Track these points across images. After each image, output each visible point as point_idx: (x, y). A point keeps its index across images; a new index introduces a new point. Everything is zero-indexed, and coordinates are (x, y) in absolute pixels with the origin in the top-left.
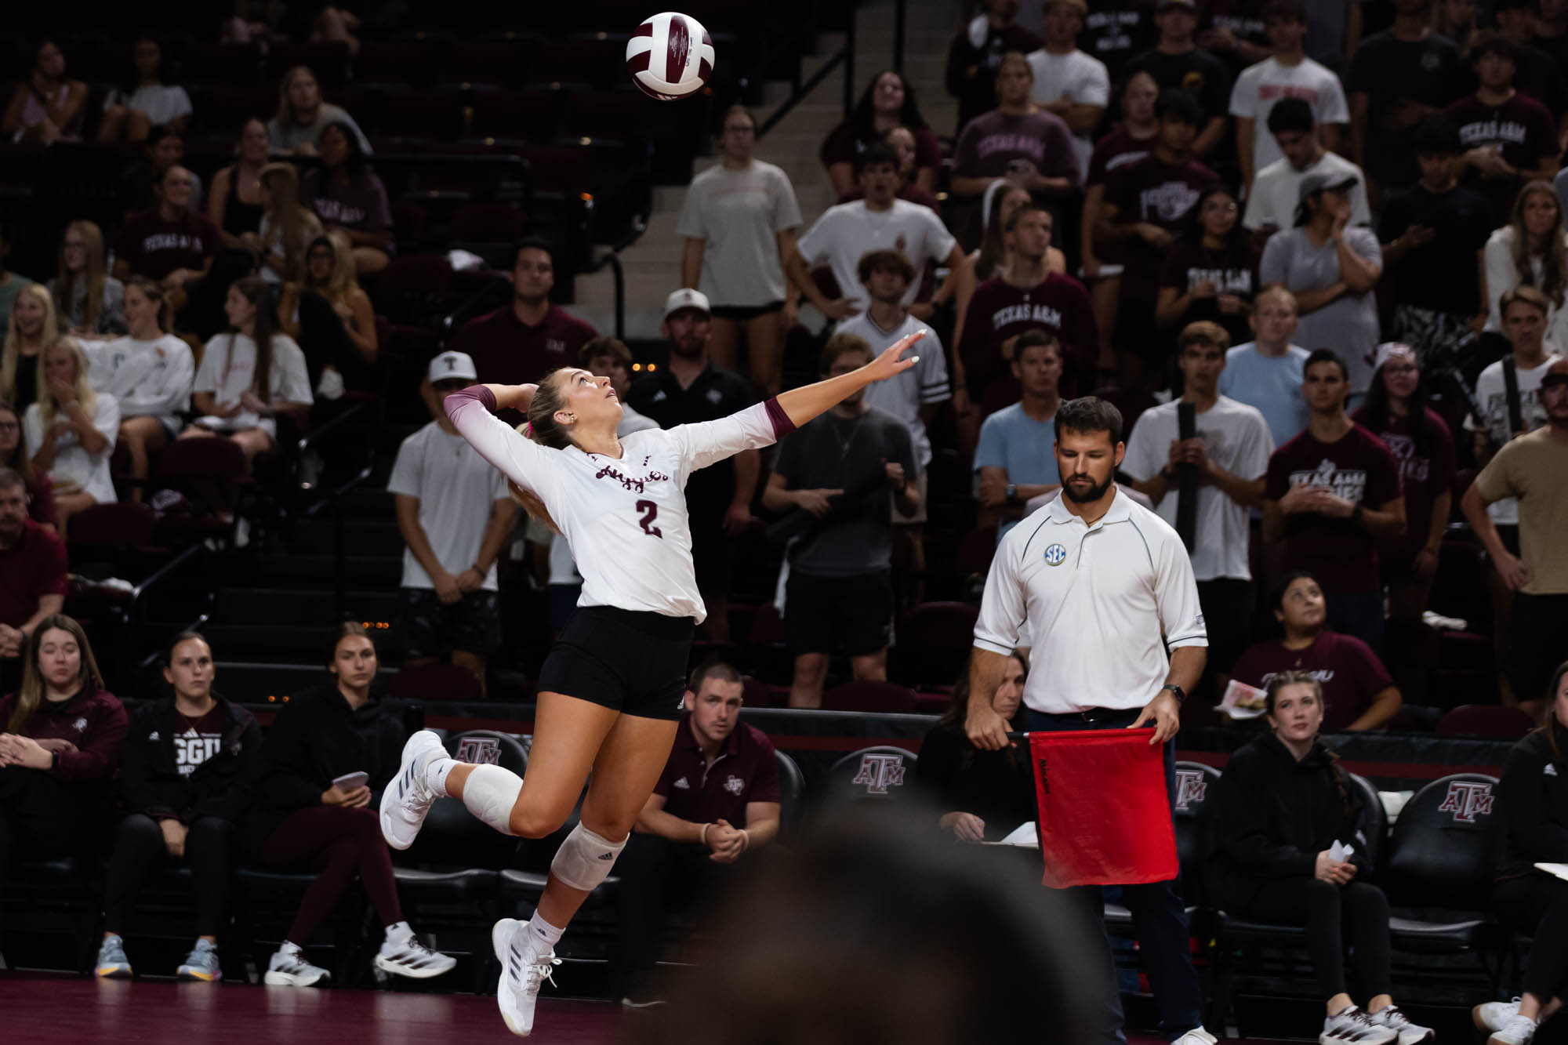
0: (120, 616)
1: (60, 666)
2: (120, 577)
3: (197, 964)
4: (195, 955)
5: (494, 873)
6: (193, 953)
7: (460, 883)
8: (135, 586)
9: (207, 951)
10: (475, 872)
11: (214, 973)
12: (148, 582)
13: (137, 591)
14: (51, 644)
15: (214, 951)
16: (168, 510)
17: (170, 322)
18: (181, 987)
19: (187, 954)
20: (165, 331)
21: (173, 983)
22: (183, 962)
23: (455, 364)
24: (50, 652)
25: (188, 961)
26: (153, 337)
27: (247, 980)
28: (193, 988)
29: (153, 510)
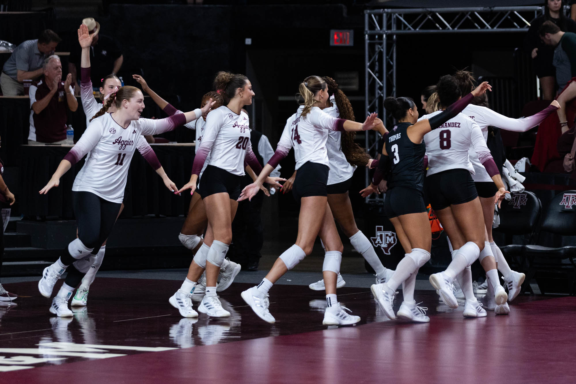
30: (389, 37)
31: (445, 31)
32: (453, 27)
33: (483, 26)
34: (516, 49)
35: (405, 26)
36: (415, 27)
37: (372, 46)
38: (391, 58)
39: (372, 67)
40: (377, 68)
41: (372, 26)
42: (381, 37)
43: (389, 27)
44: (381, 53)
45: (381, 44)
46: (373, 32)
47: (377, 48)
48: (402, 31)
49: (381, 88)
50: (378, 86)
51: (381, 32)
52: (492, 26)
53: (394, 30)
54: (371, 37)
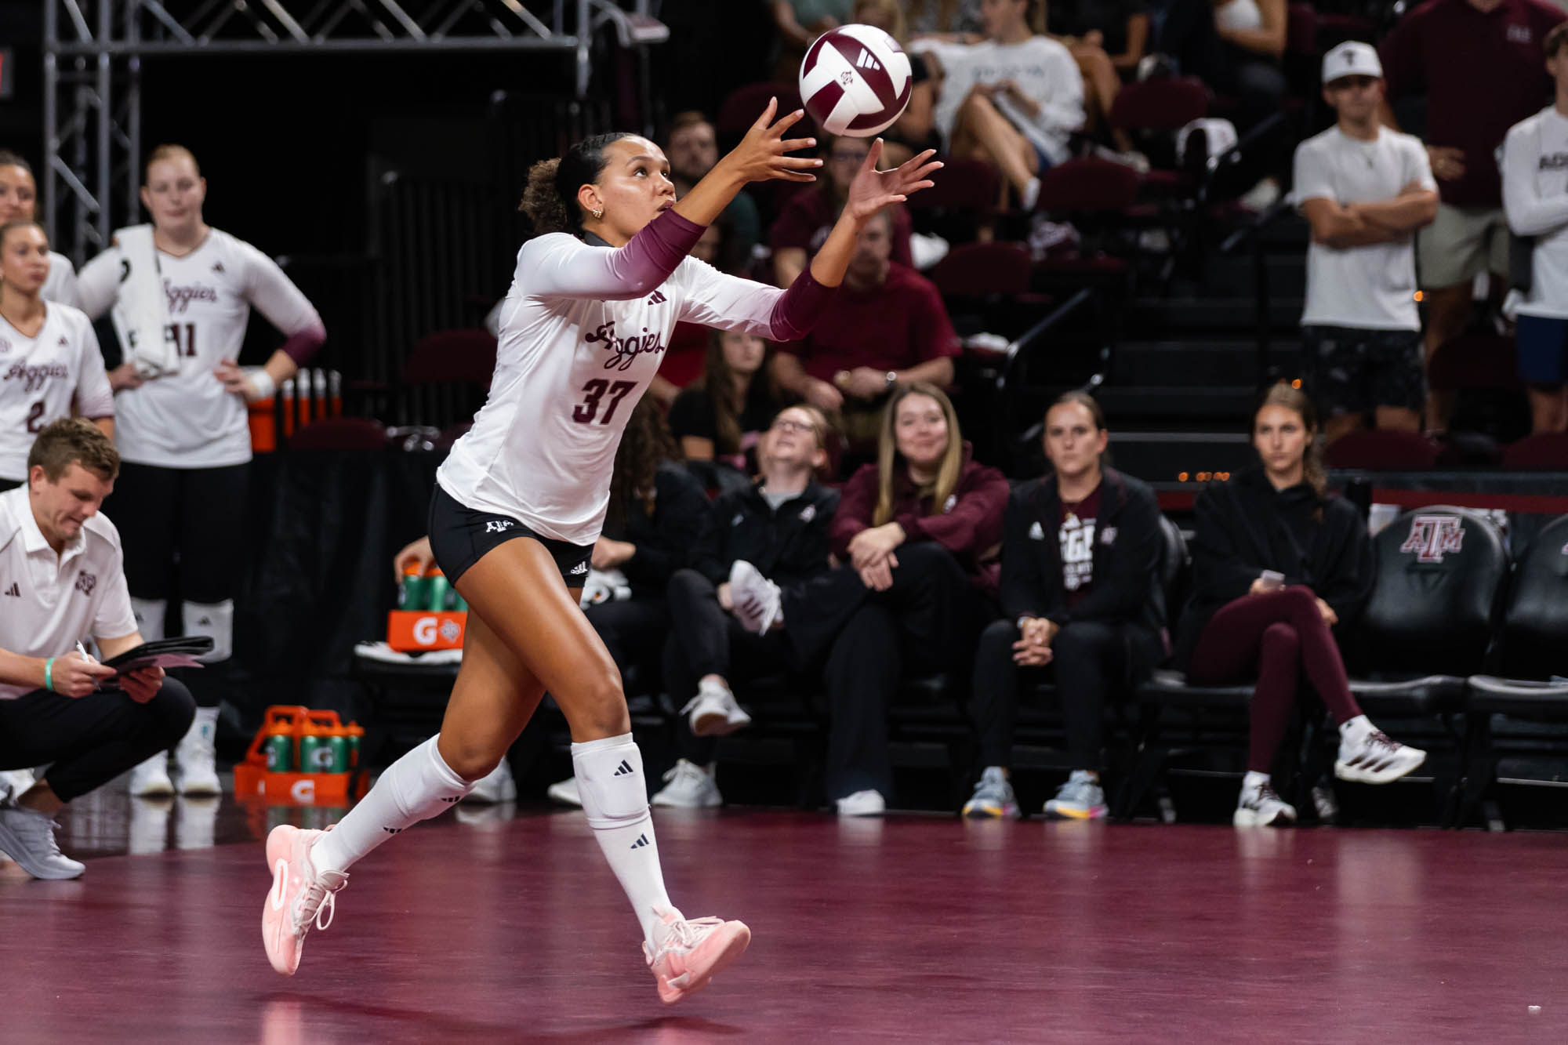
0: (994, 381)
1: (923, 439)
2: (994, 331)
3: (1071, 799)
4: (1068, 789)
5: (1460, 680)
6: (1066, 786)
7: (1420, 694)
8: (1011, 340)
9: (1083, 784)
10: (1437, 680)
11: (1093, 809)
12: (1026, 338)
13: (1013, 349)
14: (909, 414)
15: (1092, 783)
16: (1052, 250)
17: (1041, 22)
18: (1049, 825)
19: (1059, 787)
20: (1035, 32)
21: (1040, 822)
22: (1053, 795)
23: (1356, 59)
24: (908, 423)
25: (1061, 795)
26: (1017, 40)
27: (1161, 819)
28: (1062, 827)
29: (1030, 250)
30: (119, 63)
31: (286, 46)
32: (311, 32)
33: (399, 30)
34: (499, 96)
35: (168, 33)
36: (195, 33)
37: (66, 91)
38: (124, 127)
39: (66, 153)
40: (81, 157)
41: (67, 30)
42: (92, 63)
43: (118, 33)
44: (92, 113)
45: (93, 84)
46: (70, 48)
47: (83, 96)
48: (158, 46)
49: (93, 218)
50: (82, 212)
51: (94, 48)
52: (428, 30)
53: (133, 41)
54: (66, 63)
